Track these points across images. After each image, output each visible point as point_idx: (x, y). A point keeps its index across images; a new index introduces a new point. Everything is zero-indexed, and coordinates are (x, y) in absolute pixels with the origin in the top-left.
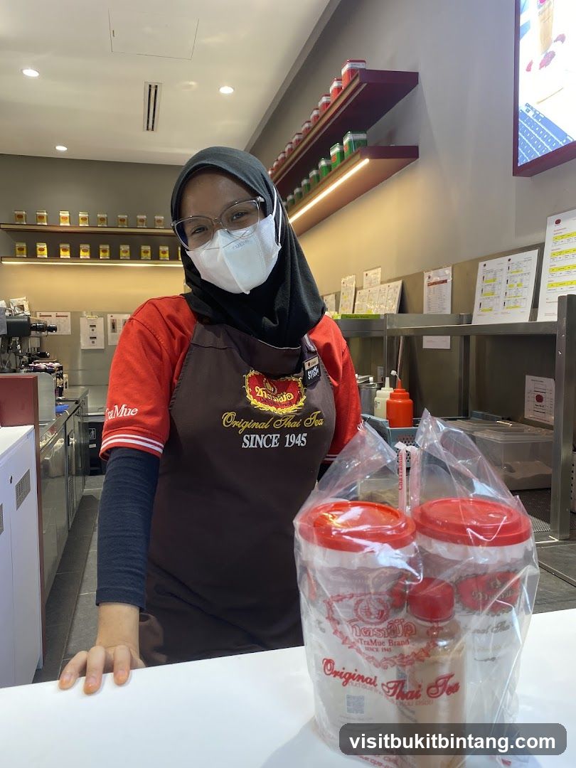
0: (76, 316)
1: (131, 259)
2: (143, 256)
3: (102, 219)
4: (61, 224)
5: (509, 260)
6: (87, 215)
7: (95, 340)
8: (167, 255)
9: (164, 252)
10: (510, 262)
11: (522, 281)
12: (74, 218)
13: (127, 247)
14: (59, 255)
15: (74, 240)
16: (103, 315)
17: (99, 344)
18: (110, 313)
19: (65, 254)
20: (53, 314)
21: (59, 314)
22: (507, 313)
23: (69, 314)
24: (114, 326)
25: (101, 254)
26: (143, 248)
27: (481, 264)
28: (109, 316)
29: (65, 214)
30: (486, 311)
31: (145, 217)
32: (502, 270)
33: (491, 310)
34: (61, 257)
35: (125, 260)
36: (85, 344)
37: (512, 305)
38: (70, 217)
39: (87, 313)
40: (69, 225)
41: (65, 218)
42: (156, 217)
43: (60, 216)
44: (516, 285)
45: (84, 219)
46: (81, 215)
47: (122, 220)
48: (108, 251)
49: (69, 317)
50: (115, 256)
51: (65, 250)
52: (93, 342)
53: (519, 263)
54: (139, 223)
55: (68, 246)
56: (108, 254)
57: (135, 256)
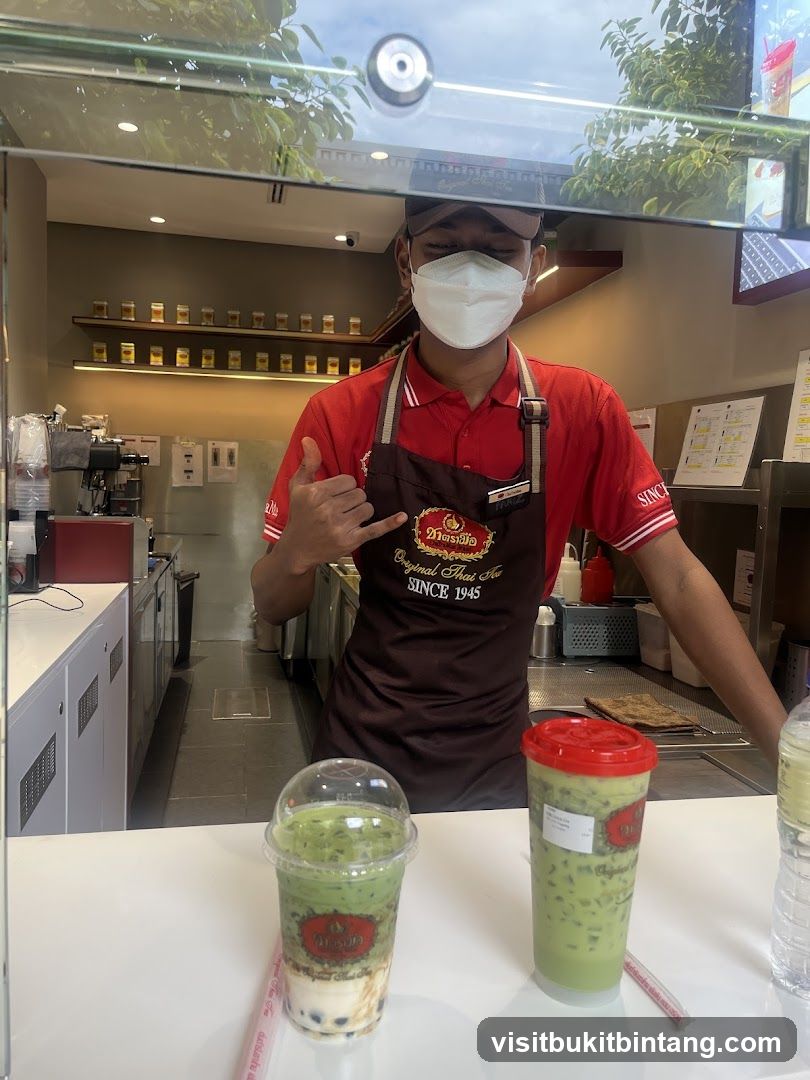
0: (167, 442)
1: (242, 370)
2: (259, 365)
3: (208, 316)
4: (153, 321)
5: (729, 406)
6: (187, 309)
7: (190, 474)
8: (290, 366)
9: (286, 362)
10: (730, 409)
11: (740, 433)
12: (169, 313)
13: (238, 354)
14: (148, 362)
15: (168, 341)
16: (202, 441)
17: (196, 480)
18: (211, 439)
19: (156, 360)
20: (138, 438)
21: (146, 438)
22: (718, 472)
23: (158, 439)
24: (216, 457)
25: (204, 361)
26: (260, 355)
27: (695, 409)
28: (210, 443)
29: (158, 307)
30: (694, 467)
31: (263, 314)
32: (718, 418)
33: (699, 467)
34: (152, 363)
35: (234, 370)
36: (177, 480)
37: (726, 462)
38: (164, 311)
39: (181, 439)
40: (162, 321)
41: (157, 312)
42: (278, 315)
43: (151, 309)
44: (732, 438)
45: (183, 314)
46: (180, 309)
47: (234, 317)
48: (213, 357)
49: (158, 444)
50: (222, 364)
51: (156, 355)
52: (188, 477)
53: (739, 412)
54: (256, 322)
55: (161, 349)
56: (212, 361)
57: (249, 366)
